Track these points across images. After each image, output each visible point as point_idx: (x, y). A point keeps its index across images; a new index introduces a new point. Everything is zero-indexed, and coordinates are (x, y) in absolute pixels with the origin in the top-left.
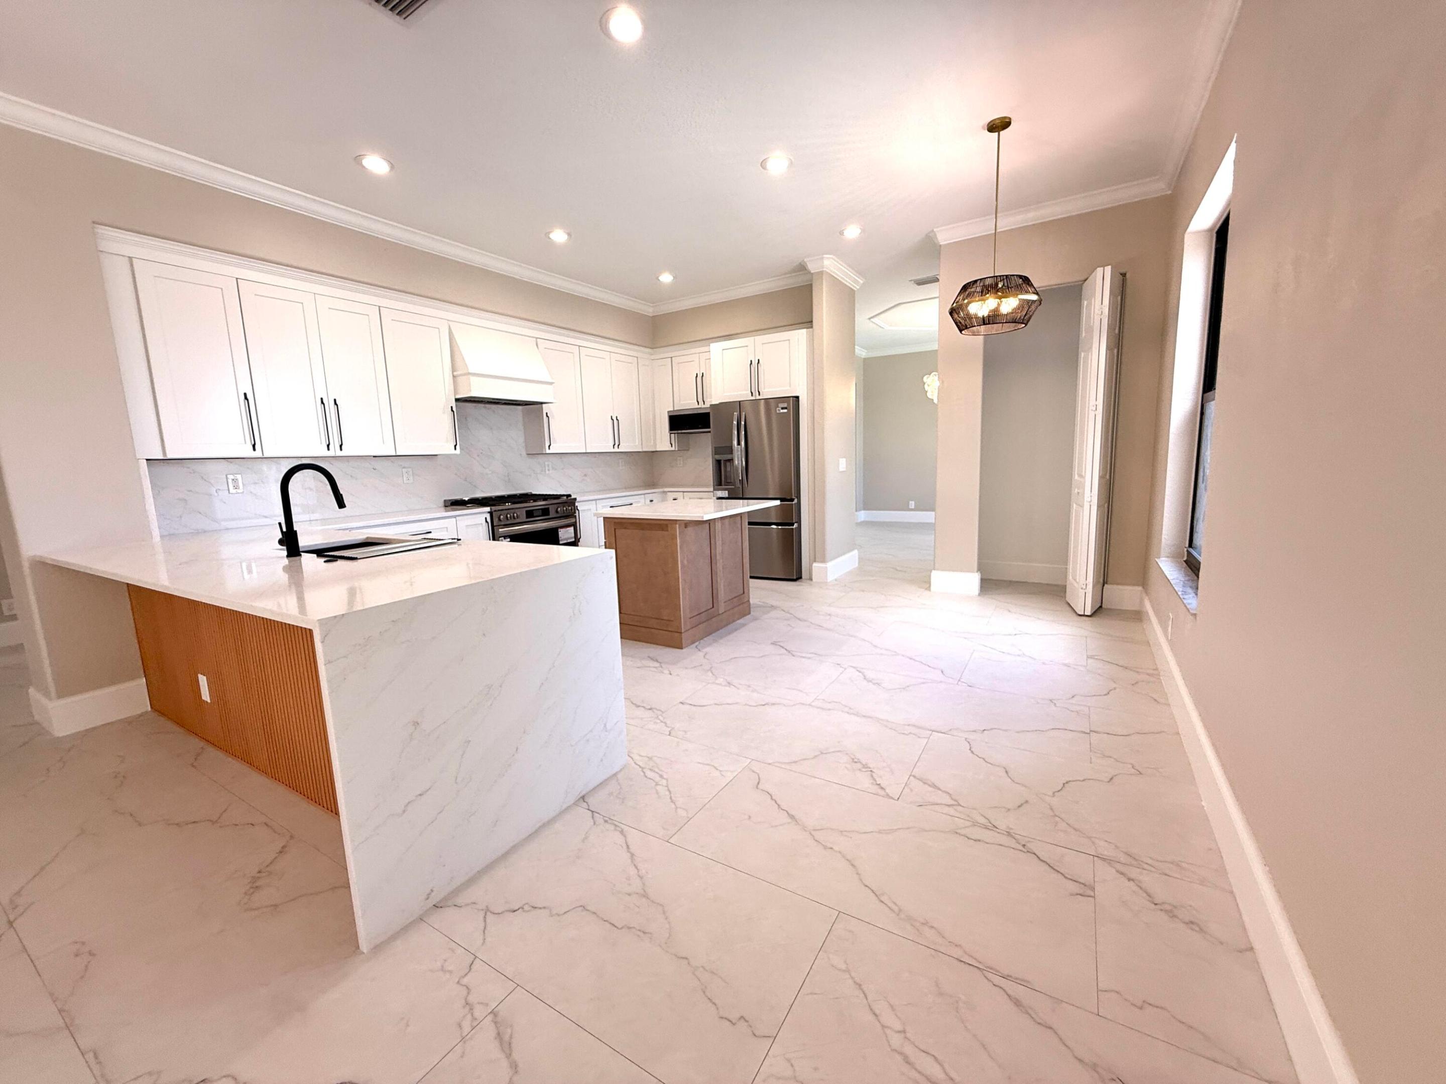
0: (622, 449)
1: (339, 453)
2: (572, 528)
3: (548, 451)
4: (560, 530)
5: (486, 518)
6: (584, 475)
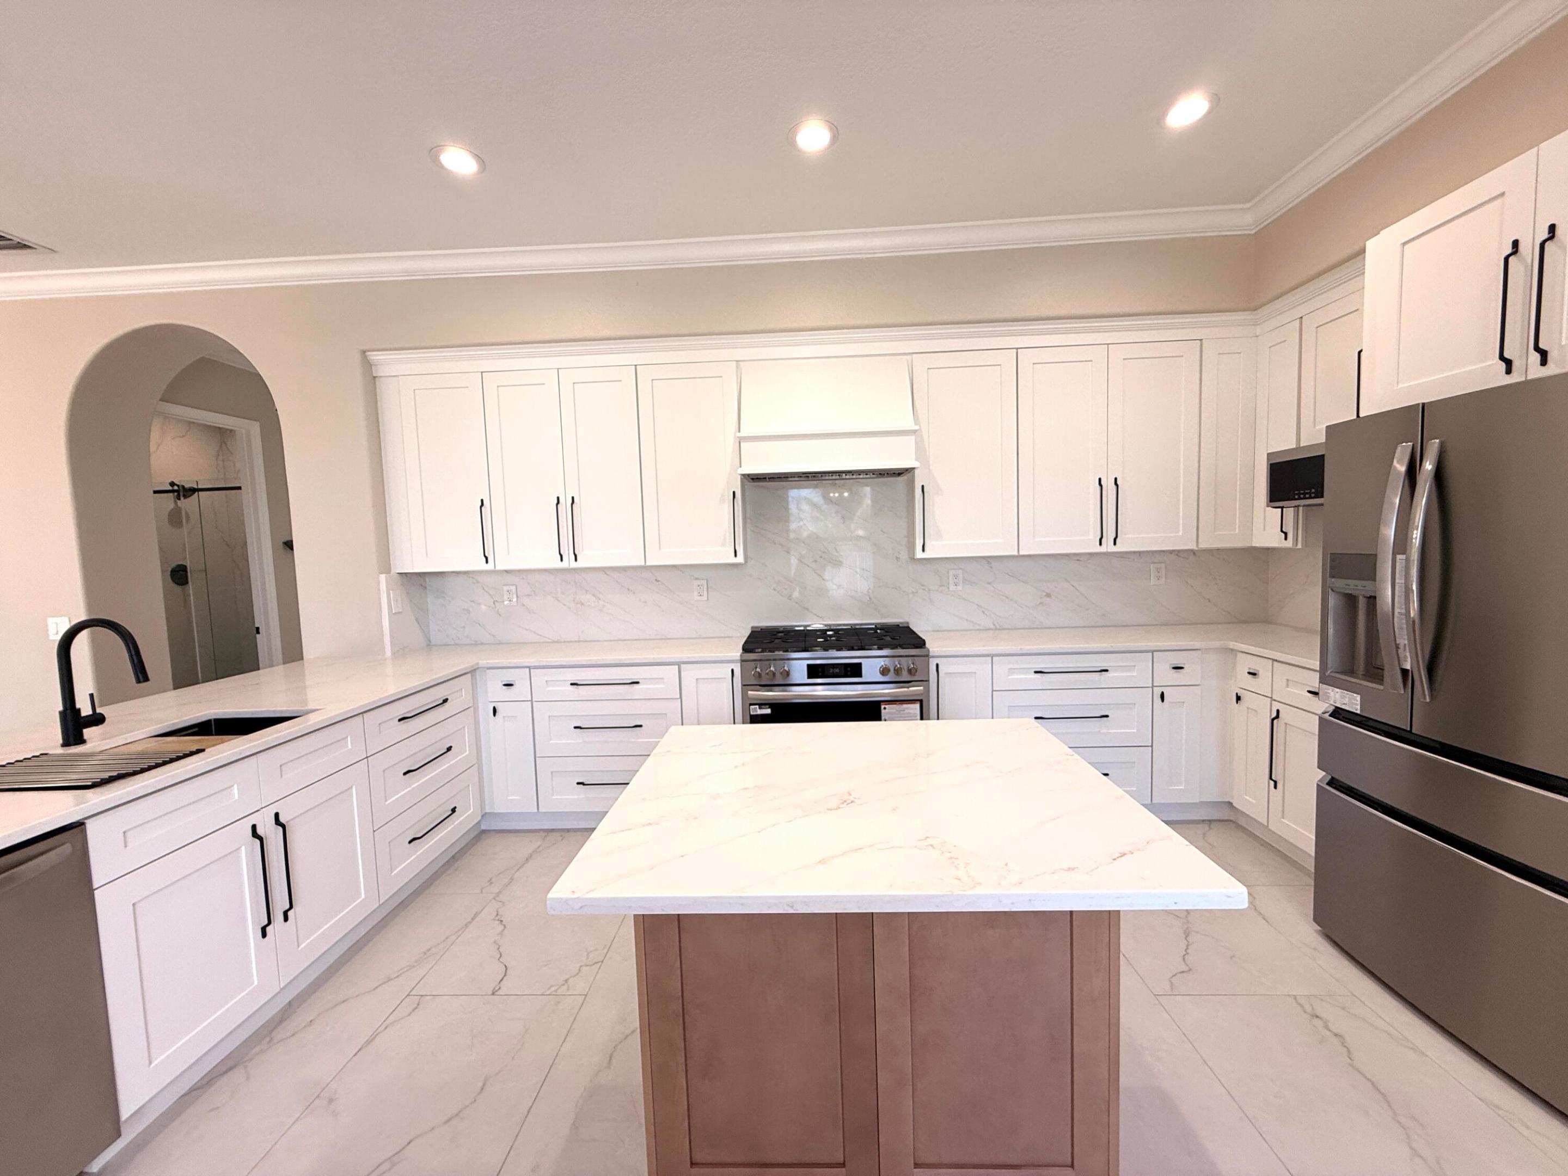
0: (1119, 548)
1: (574, 565)
2: (917, 706)
3: (919, 554)
4: (886, 706)
5: (733, 671)
6: (1045, 594)
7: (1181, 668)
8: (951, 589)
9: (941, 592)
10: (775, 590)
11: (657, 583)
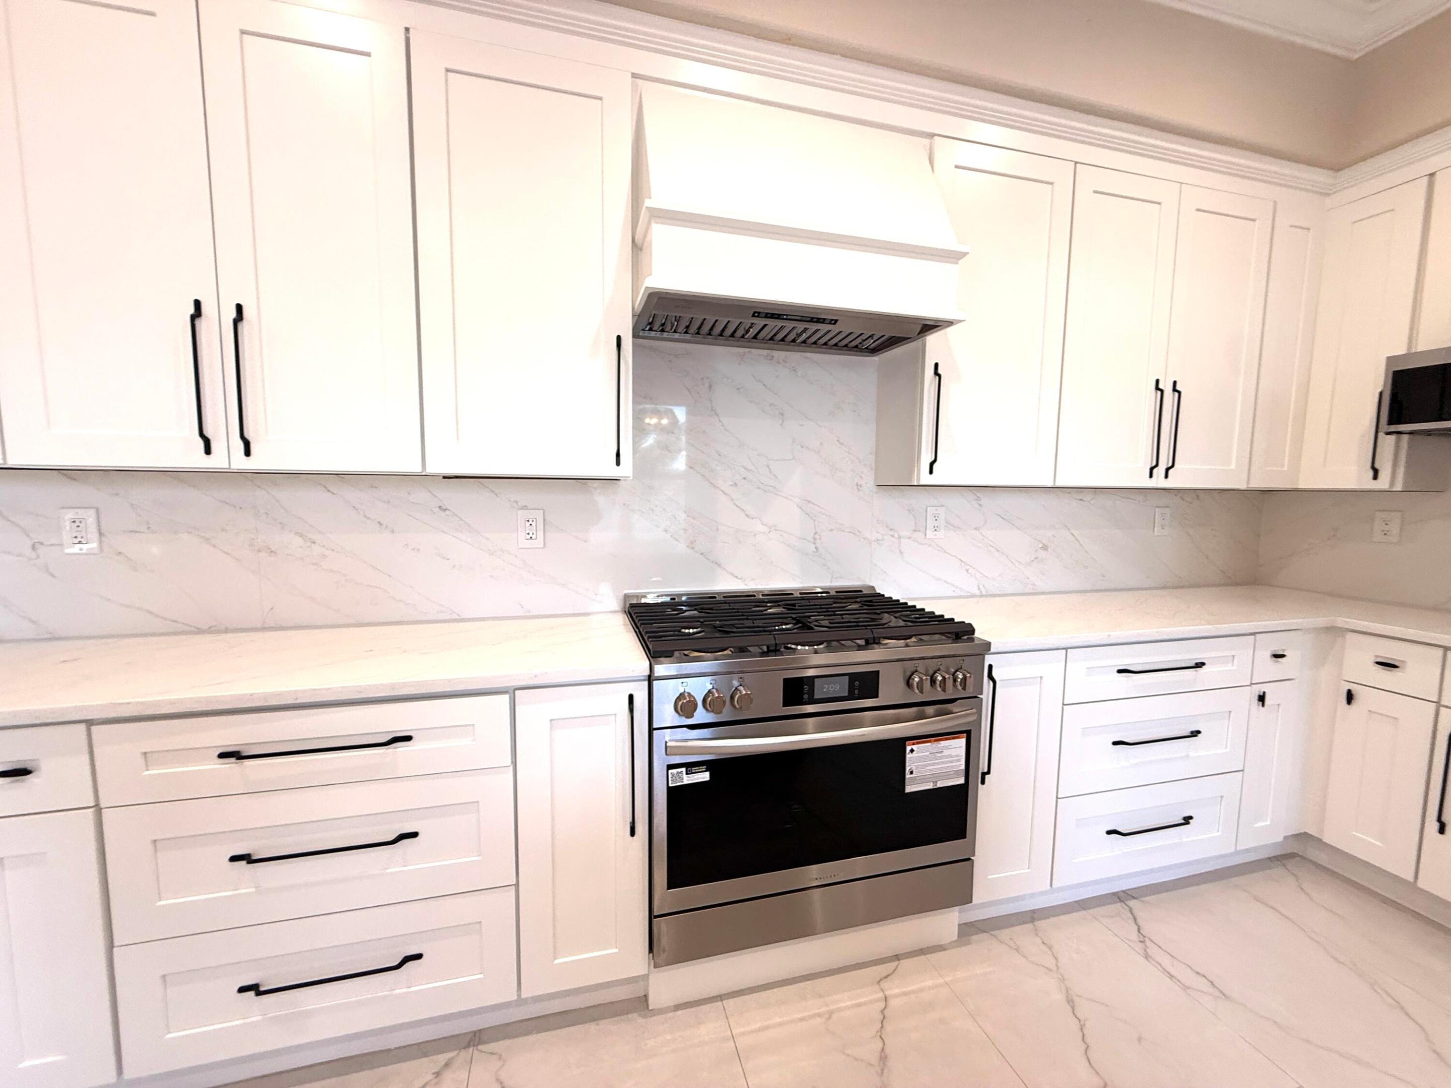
1: (240, 462)
2: (962, 742)
3: (925, 478)
4: (914, 747)
5: (631, 698)
6: (1041, 545)
7: (1283, 656)
8: (928, 537)
9: (916, 540)
10: (666, 531)
11: (442, 514)
